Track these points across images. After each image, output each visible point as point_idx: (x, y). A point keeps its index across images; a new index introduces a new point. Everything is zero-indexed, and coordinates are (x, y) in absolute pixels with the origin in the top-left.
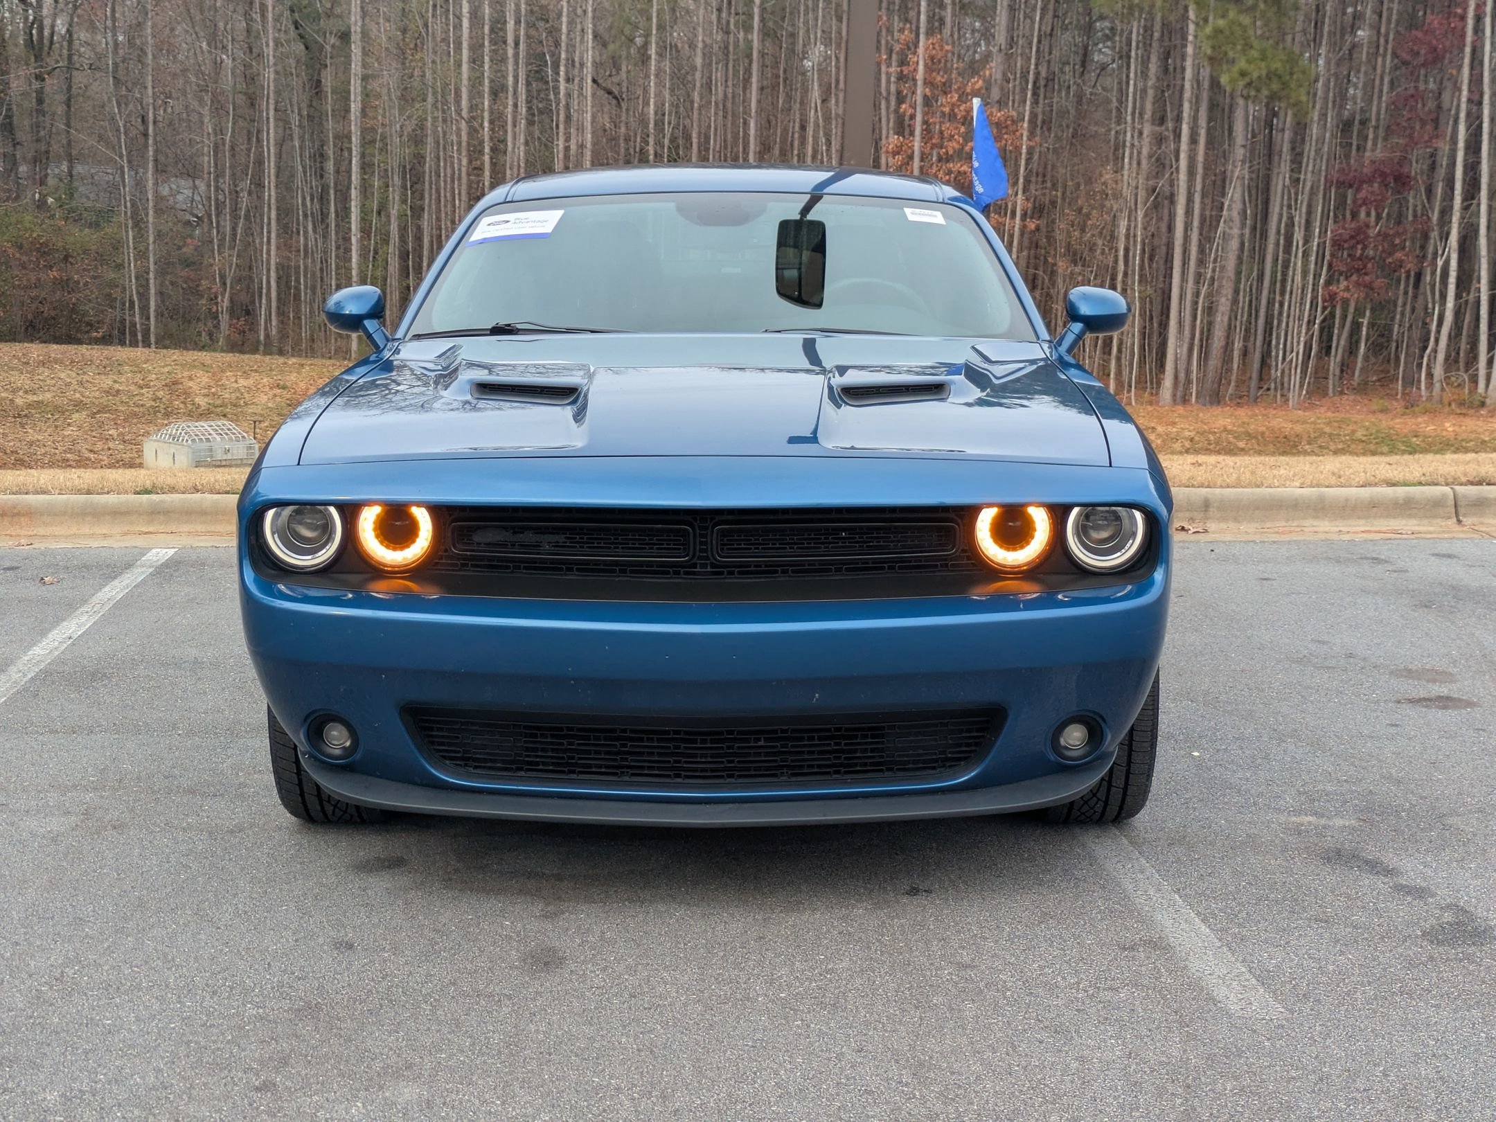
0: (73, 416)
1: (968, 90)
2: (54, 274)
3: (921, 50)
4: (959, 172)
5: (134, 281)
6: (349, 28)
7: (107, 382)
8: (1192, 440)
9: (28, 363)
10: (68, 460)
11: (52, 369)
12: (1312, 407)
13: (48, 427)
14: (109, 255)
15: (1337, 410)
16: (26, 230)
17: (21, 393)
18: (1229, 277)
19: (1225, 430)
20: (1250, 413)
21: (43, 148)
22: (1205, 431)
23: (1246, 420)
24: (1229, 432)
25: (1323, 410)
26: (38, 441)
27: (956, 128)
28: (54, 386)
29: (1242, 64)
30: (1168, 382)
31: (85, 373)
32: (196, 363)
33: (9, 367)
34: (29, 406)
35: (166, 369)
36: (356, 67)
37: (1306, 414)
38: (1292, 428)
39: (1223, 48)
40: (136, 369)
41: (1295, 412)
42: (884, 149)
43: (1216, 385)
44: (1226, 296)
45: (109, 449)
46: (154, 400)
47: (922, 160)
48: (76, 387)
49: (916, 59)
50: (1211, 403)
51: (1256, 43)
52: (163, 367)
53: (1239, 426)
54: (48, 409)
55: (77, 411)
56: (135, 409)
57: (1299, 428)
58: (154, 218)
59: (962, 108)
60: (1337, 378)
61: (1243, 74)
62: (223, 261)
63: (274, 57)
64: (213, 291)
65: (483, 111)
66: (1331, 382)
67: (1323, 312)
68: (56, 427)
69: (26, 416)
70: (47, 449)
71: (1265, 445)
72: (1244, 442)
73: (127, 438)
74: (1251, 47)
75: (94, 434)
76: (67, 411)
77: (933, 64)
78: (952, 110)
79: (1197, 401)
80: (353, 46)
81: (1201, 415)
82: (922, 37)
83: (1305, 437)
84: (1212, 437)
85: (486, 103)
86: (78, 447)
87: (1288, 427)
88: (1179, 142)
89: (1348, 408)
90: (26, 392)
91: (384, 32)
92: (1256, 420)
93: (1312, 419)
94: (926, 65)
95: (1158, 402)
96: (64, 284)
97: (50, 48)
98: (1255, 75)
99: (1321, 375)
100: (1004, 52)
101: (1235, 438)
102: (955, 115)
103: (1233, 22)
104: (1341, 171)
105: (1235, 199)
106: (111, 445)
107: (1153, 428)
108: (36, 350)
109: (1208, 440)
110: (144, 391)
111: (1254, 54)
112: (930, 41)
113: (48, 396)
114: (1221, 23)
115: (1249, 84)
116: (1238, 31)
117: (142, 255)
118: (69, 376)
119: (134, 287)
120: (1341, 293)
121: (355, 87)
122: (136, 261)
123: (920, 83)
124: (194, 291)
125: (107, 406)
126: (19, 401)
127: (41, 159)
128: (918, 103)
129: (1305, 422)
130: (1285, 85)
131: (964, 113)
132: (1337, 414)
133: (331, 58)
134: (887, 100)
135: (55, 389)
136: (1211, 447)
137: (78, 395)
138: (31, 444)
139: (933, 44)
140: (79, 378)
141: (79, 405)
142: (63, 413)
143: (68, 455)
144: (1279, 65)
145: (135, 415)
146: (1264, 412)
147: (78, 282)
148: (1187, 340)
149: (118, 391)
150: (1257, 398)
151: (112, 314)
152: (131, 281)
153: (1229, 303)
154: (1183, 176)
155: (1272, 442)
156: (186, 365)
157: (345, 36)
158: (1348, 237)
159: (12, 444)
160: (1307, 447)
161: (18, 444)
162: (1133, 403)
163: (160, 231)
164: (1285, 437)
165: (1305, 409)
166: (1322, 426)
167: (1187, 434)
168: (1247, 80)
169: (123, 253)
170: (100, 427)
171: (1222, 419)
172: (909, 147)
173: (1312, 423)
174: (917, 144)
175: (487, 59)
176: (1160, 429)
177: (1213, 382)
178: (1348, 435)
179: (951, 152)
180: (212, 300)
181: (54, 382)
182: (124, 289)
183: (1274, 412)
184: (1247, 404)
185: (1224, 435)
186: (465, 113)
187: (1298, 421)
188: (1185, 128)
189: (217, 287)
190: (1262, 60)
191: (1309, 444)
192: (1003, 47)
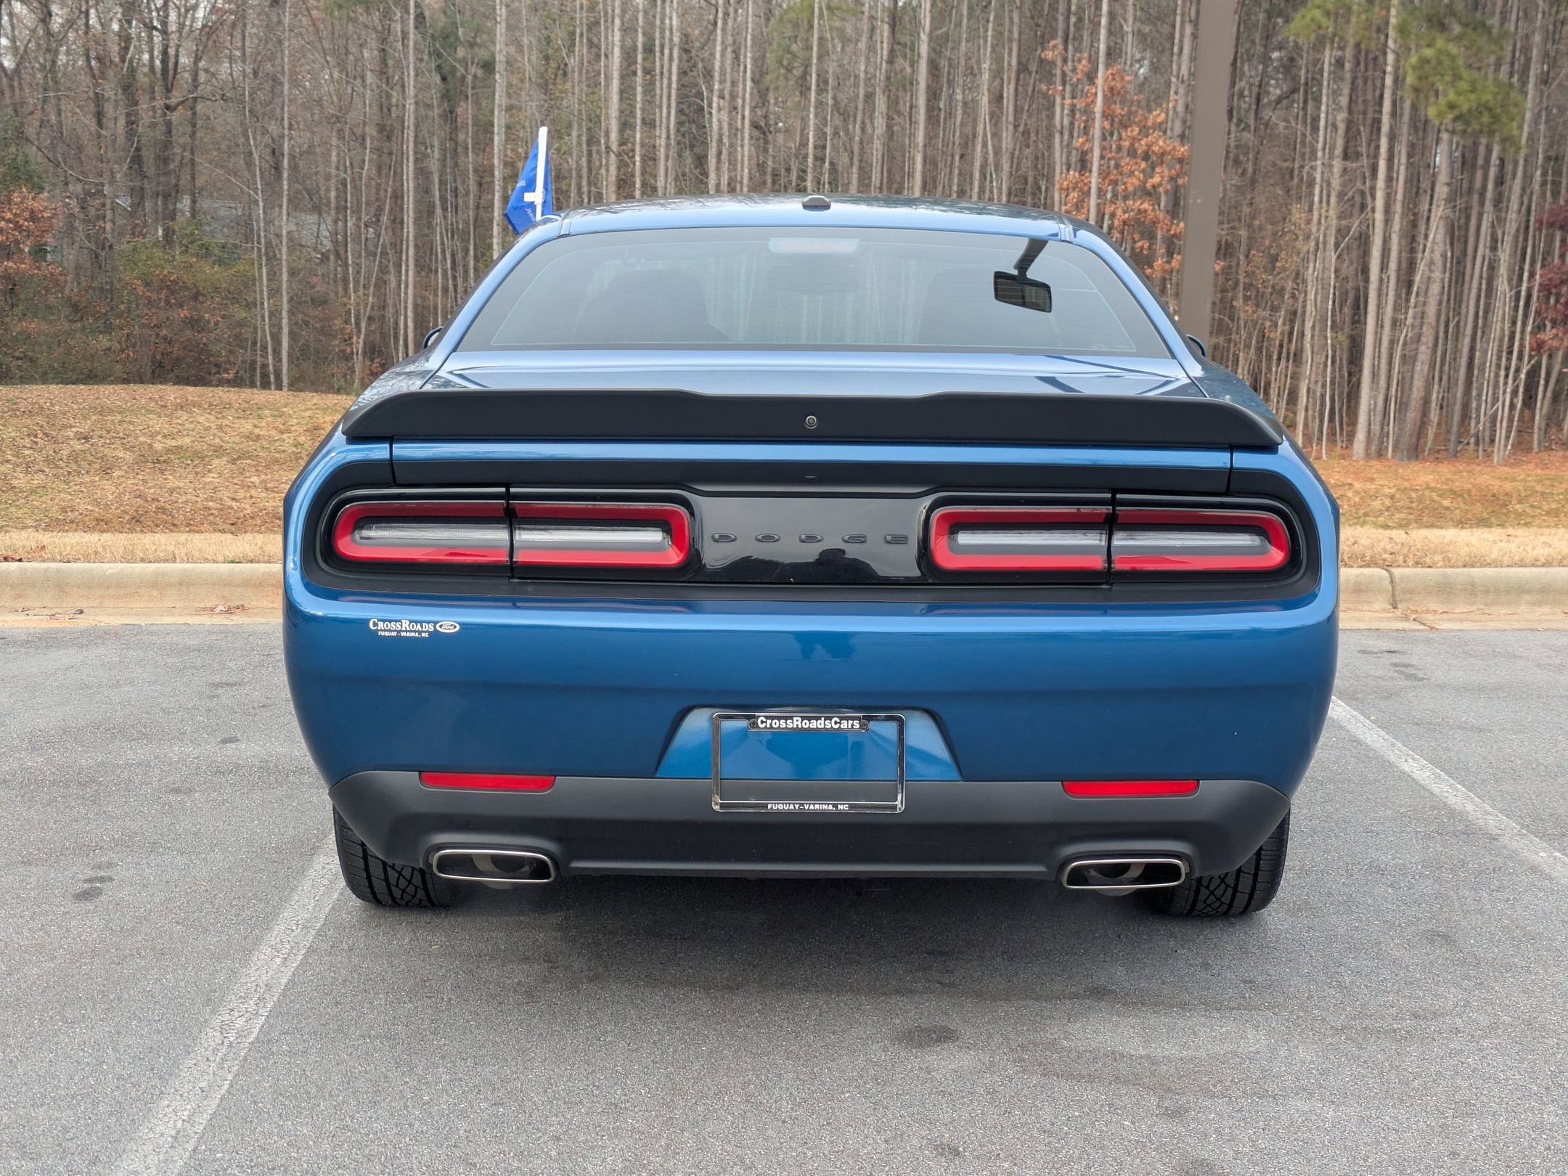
0: (213, 462)
1: (1150, 124)
2: (184, 313)
3: (1100, 81)
4: (1139, 210)
5: (267, 320)
6: (494, 57)
7: (247, 426)
8: (1392, 497)
9: (165, 406)
10: (209, 509)
11: (190, 412)
12: (1518, 463)
13: (188, 473)
14: (240, 294)
15: (1545, 467)
16: (157, 266)
17: (159, 438)
18: (1430, 323)
19: (1428, 487)
20: (1453, 469)
21: (173, 181)
22: (1405, 489)
23: (1449, 476)
24: (1432, 489)
25: (1531, 466)
26: (179, 488)
27: (1136, 164)
28: (193, 430)
29: (1451, 96)
30: (1361, 436)
31: (224, 417)
32: (337, 407)
33: (147, 411)
34: (169, 451)
35: (307, 414)
36: (500, 98)
37: (1515, 471)
38: (1500, 486)
39: (1430, 80)
40: (276, 413)
41: (1502, 468)
42: (1057, 186)
43: (1414, 439)
44: (1427, 343)
45: (251, 497)
46: (296, 446)
47: (1099, 197)
48: (216, 431)
49: (1094, 91)
50: (1409, 458)
51: (1465, 73)
52: (304, 411)
53: (1443, 483)
54: (188, 454)
55: (217, 457)
56: (278, 455)
57: (1508, 486)
58: (288, 255)
59: (1143, 142)
60: (1543, 431)
61: (1452, 106)
62: (358, 300)
63: (415, 87)
64: (348, 331)
65: (634, 144)
66: (1536, 436)
67: (1529, 362)
68: (197, 473)
69: (165, 461)
70: (188, 496)
71: (1472, 504)
72: (1449, 500)
73: (269, 485)
74: (1460, 78)
75: (235, 481)
76: (207, 456)
77: (1112, 94)
78: (1132, 145)
79: (1393, 457)
80: (497, 76)
81: (1401, 471)
82: (1101, 67)
83: (1515, 495)
84: (1414, 495)
85: (638, 136)
86: (220, 495)
87: (1496, 485)
88: (1376, 179)
89: (1557, 464)
90: (165, 436)
91: (530, 62)
92: (1461, 477)
93: (1522, 477)
94: (1105, 96)
95: (1351, 456)
96: (194, 323)
97: (174, 78)
98: (1465, 107)
99: (1525, 429)
100: (1187, 83)
101: (1439, 496)
102: (1135, 151)
103: (1440, 52)
104: (1551, 211)
105: (1437, 240)
106: (253, 492)
107: (1350, 484)
108: (172, 393)
109: (1410, 498)
110: (285, 436)
111: (1463, 85)
112: (1110, 71)
113: (187, 440)
114: (1428, 52)
115: (1457, 119)
116: (1447, 62)
117: (275, 292)
118: (208, 420)
119: (267, 327)
120: (1550, 342)
121: (499, 120)
122: (269, 299)
123: (1098, 116)
124: (327, 332)
125: (248, 452)
126: (158, 446)
127: (171, 195)
128: (1096, 136)
129: (1514, 480)
130: (1496, 119)
131: (1144, 148)
132: (1547, 472)
133: (473, 88)
134: (1062, 133)
135: (194, 434)
136: (1414, 505)
137: (217, 440)
138: (172, 491)
139: (1112, 74)
140: (219, 422)
141: (219, 451)
142: (203, 458)
143: (211, 504)
144: (1489, 97)
145: (276, 461)
146: (1469, 469)
147: (208, 322)
148: (1383, 391)
149: (258, 436)
150: (1457, 452)
151: (243, 355)
152: (264, 321)
153: (1429, 351)
154: (1379, 216)
155: (1479, 501)
156: (326, 409)
157: (489, 66)
158: (1558, 281)
159: (152, 491)
160: (1518, 506)
161: (159, 491)
162: (1324, 457)
163: (293, 268)
164: (1494, 496)
165: (1511, 465)
166: (1533, 484)
167: (1387, 491)
168: (1456, 112)
169: (255, 292)
170: (241, 473)
171: (1424, 475)
172: (1085, 184)
173: (1521, 481)
174: (1094, 181)
175: (639, 89)
176: (1357, 485)
177: (1411, 435)
178: (1562, 494)
179: (1131, 189)
180: (345, 340)
181: (192, 426)
182: (256, 328)
183: (1479, 468)
184: (1446, 459)
185: (1427, 493)
186: (614, 146)
187: (1506, 478)
188: (1382, 164)
189: (351, 327)
190: (1472, 92)
191: (1520, 503)
192: (1185, 78)
